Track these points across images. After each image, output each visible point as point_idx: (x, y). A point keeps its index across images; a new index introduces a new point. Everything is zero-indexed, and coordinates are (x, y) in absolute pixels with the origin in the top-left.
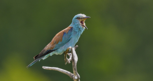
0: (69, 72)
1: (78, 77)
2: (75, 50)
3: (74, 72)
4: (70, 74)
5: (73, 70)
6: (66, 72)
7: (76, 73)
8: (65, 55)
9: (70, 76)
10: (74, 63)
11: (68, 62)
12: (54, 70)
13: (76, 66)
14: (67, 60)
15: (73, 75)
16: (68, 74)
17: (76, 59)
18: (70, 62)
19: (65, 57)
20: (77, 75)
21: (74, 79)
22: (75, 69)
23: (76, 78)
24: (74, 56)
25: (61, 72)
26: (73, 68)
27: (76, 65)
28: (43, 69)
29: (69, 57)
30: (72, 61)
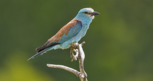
0: (75, 71)
1: (85, 75)
2: (82, 47)
3: (81, 70)
4: (77, 73)
5: (80, 68)
6: (72, 70)
7: (83, 71)
8: (72, 51)
9: (76, 75)
10: (81, 61)
11: (74, 59)
12: (59, 68)
13: (83, 64)
14: (73, 57)
15: (80, 74)
16: (74, 72)
17: (83, 56)
18: (76, 59)
19: (72, 54)
20: (84, 73)
21: (80, 78)
22: (82, 67)
23: (83, 76)
24: (81, 53)
25: (67, 70)
26: (80, 66)
27: (83, 62)
28: (48, 66)
29: (75, 54)
30: (79, 58)
